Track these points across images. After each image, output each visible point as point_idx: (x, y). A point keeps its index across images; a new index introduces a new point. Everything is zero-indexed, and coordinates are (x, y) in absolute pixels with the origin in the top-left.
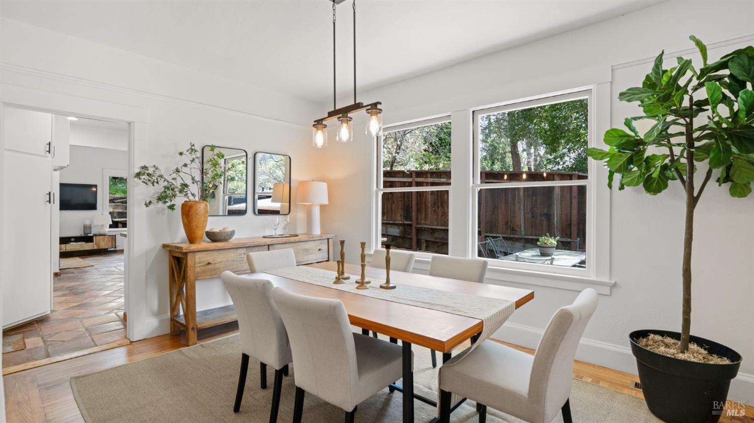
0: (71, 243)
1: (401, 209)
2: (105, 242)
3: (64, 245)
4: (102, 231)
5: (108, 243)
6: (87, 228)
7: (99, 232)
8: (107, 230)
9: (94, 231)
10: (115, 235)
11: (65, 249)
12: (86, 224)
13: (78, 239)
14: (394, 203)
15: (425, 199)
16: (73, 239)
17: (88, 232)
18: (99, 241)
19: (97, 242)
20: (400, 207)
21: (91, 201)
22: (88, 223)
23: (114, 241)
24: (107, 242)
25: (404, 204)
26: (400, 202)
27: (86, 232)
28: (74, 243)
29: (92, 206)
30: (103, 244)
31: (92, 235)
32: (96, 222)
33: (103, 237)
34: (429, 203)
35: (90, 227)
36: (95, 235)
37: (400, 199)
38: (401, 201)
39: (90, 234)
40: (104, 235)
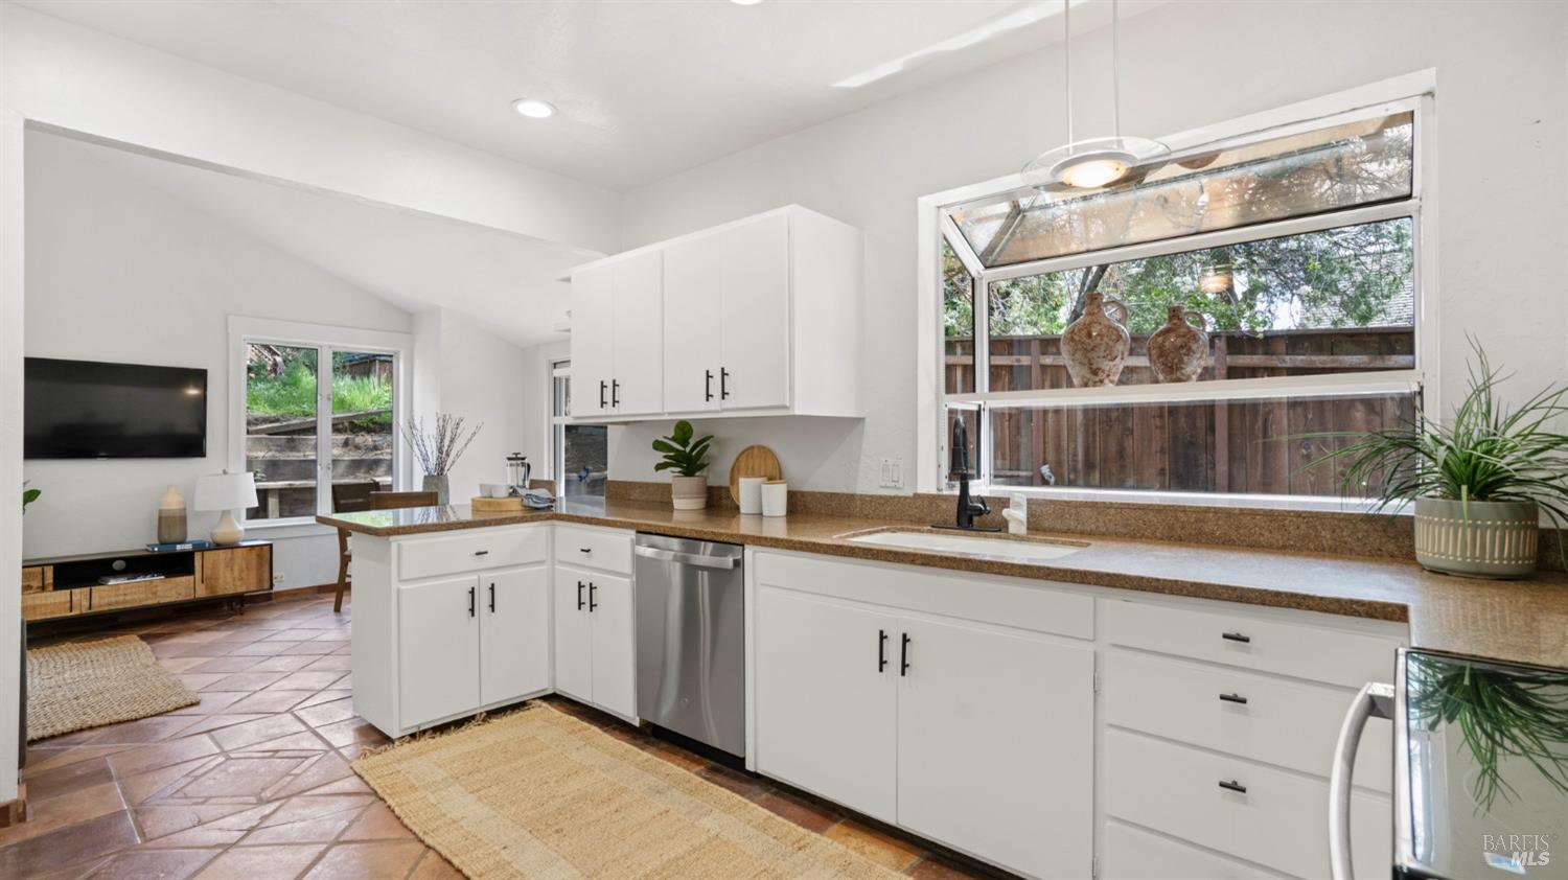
0: (112, 582)
1: (1162, 451)
2: (236, 573)
3: (86, 590)
4: (223, 533)
5: (244, 575)
6: (171, 522)
7: (212, 535)
8: (241, 527)
9: (196, 532)
10: (271, 545)
11: (86, 603)
12: (165, 507)
13: (137, 565)
14: (1132, 432)
15: (1265, 422)
16: (118, 565)
17: (175, 535)
18: (215, 566)
19: (208, 572)
20: (1156, 446)
21: (184, 425)
22: (173, 503)
23: (267, 567)
24: (241, 571)
25: (1175, 438)
26: (1157, 434)
27: (166, 537)
28: (121, 581)
29: (189, 444)
30: (230, 578)
31: (188, 547)
32: (203, 502)
33: (229, 551)
34: (1280, 433)
35: (182, 520)
36: (201, 547)
37: (1158, 422)
38: (1162, 428)
39: (181, 543)
40: (232, 546)
